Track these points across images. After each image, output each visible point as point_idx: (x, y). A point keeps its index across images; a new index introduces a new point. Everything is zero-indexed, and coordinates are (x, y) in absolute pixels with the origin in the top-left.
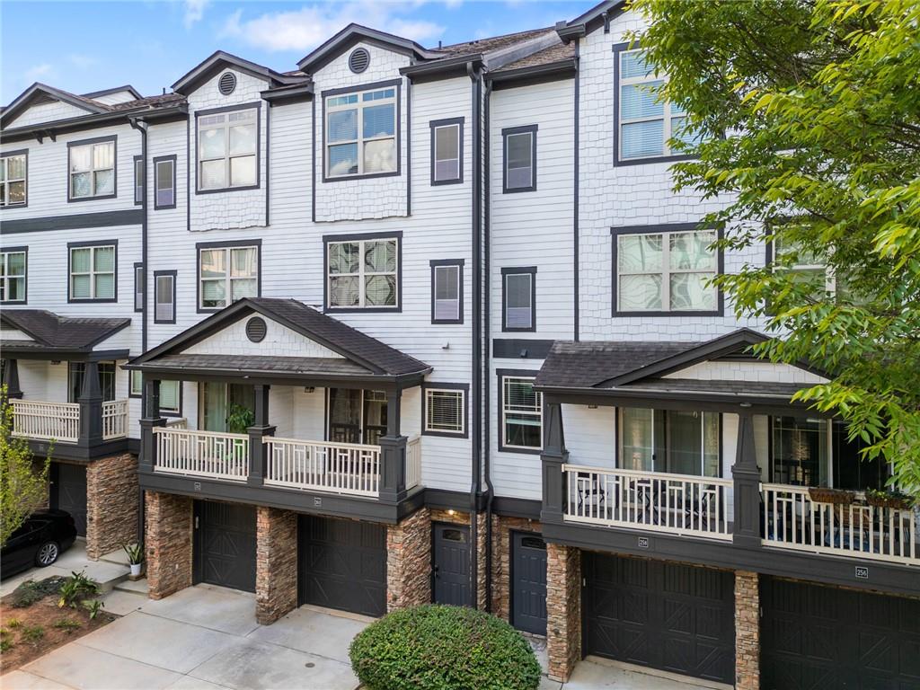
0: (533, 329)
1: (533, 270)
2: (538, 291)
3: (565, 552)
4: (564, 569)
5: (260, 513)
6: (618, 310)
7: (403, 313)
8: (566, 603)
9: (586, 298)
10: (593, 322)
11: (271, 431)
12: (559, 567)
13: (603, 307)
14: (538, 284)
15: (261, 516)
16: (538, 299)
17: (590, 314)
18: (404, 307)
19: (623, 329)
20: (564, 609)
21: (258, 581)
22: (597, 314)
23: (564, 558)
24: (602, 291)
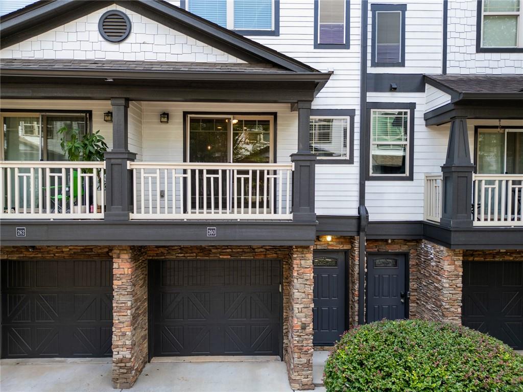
0: (402, 64)
1: (403, 7)
2: (407, 28)
3: (461, 258)
4: (461, 274)
5: (119, 258)
6: (481, 47)
7: (281, 37)
8: (461, 304)
9: (453, 35)
10: (459, 57)
11: (132, 157)
12: (456, 273)
13: (468, 43)
14: (407, 21)
15: (120, 261)
16: (407, 35)
17: (457, 49)
18: (282, 30)
19: (486, 64)
20: (460, 310)
21: (114, 338)
22: (463, 50)
23: (459, 263)
24: (468, 29)
